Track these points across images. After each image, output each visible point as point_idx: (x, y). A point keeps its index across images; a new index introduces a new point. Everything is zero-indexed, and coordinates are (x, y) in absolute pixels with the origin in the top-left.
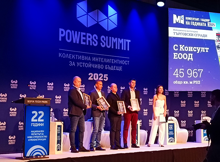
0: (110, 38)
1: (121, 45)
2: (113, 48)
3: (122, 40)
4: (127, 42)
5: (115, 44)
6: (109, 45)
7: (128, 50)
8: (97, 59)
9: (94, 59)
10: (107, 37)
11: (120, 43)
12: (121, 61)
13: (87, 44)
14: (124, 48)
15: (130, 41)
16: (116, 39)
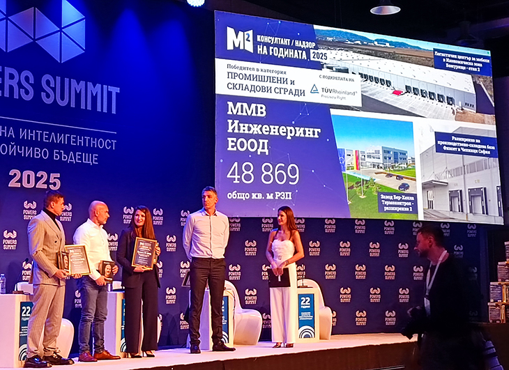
0: (67, 80)
1: (94, 99)
2: (73, 105)
3: (99, 86)
4: (110, 94)
5: (78, 96)
6: (62, 98)
7: (114, 112)
8: (32, 132)
9: (23, 134)
10: (58, 79)
11: (92, 94)
12: (94, 140)
13: (7, 95)
14: (102, 107)
15: (118, 90)
16: (82, 83)
